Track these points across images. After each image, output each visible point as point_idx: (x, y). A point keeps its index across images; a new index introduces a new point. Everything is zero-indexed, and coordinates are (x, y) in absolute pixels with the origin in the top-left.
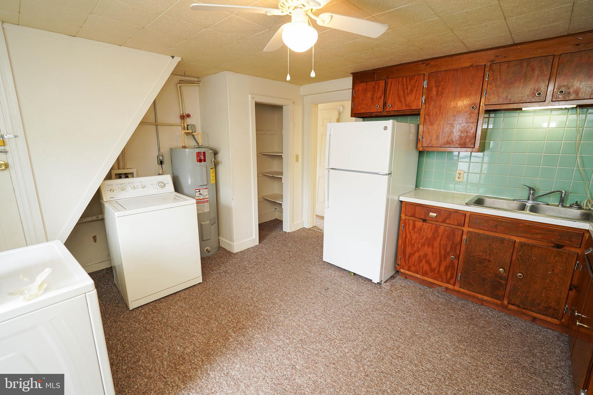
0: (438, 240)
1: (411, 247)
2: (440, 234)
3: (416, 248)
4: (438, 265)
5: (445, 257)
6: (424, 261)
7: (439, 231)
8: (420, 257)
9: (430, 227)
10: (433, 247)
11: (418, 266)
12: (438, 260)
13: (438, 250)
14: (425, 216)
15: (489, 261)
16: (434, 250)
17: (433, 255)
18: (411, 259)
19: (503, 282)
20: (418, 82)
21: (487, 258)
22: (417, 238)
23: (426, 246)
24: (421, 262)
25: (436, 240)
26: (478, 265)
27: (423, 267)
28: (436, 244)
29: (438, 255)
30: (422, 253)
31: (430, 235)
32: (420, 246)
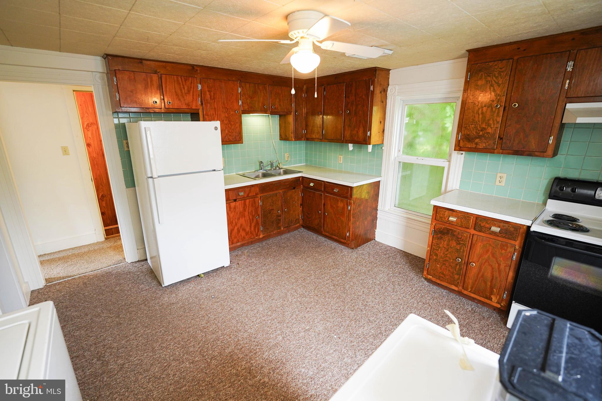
0: (247, 210)
1: (231, 225)
2: (248, 205)
3: (234, 224)
4: (250, 228)
5: (253, 220)
6: (241, 230)
7: (246, 203)
8: (238, 228)
9: (241, 203)
10: (245, 217)
11: (238, 237)
12: (249, 225)
13: (248, 217)
14: (236, 197)
15: (273, 210)
16: (246, 219)
17: (245, 223)
18: (232, 234)
19: (280, 218)
20: (192, 84)
21: (272, 208)
22: (234, 216)
23: (241, 219)
24: (239, 232)
25: (245, 211)
26: (269, 215)
27: (241, 235)
28: (246, 213)
29: (249, 221)
30: (239, 225)
31: (241, 209)
32: (237, 220)
